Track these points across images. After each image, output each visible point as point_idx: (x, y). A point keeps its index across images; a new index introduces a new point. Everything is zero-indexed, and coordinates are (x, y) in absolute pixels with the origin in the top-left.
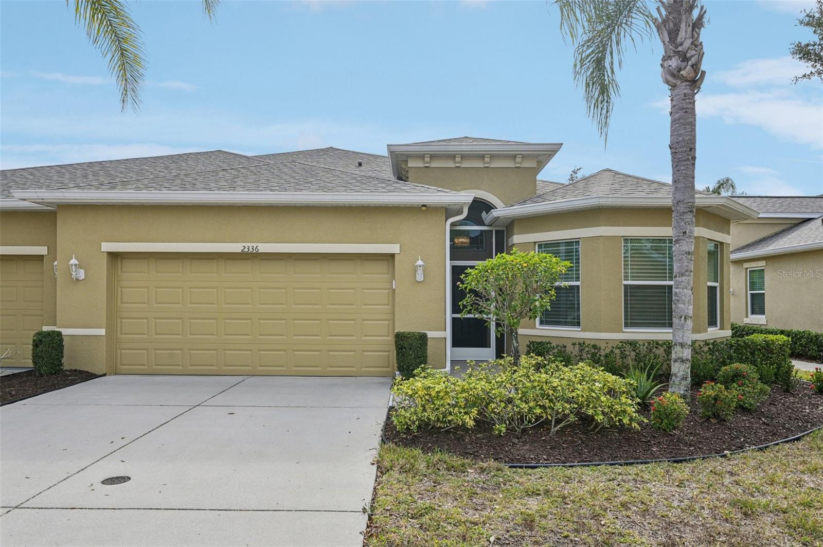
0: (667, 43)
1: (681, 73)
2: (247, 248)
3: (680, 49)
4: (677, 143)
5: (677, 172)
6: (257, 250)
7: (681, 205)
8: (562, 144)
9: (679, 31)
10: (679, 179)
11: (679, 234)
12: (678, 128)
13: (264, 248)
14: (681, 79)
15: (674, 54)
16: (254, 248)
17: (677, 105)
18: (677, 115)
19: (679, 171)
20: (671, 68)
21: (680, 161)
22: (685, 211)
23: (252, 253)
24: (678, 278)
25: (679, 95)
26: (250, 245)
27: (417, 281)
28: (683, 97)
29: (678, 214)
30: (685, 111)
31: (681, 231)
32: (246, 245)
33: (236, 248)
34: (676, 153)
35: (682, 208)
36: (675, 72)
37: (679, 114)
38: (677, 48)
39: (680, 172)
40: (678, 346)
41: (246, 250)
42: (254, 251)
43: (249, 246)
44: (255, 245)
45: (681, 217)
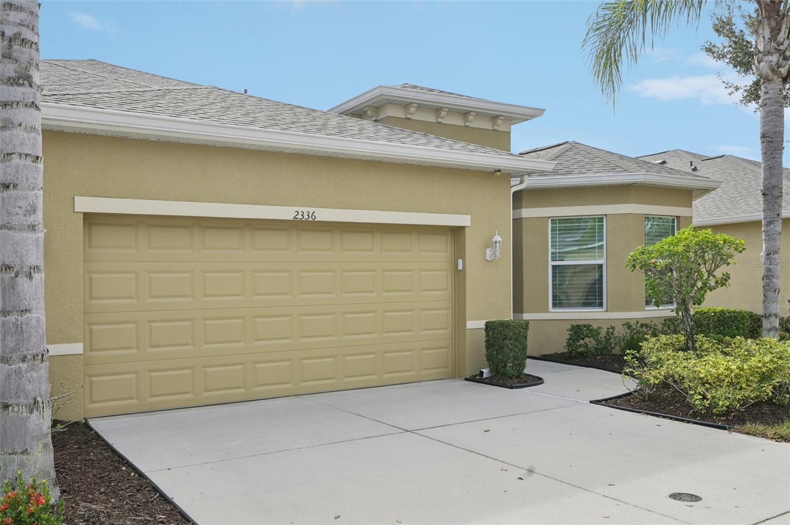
0: (766, 39)
1: (780, 69)
2: (300, 214)
3: (781, 48)
4: (774, 133)
5: (772, 160)
6: (313, 218)
7: (776, 190)
8: (544, 110)
9: (780, 31)
10: (774, 166)
11: (773, 216)
12: (774, 119)
13: (324, 215)
14: (778, 75)
15: (775, 51)
16: (310, 215)
17: (773, 98)
18: (773, 108)
19: (774, 158)
20: (772, 63)
21: (775, 150)
22: (779, 195)
23: (307, 222)
24: (772, 256)
25: (776, 89)
26: (305, 209)
27: (487, 260)
28: (779, 92)
29: (773, 197)
30: (780, 104)
31: (776, 213)
32: (300, 209)
33: (286, 213)
34: (772, 142)
35: (777, 193)
36: (776, 68)
37: (776, 107)
38: (779, 46)
39: (775, 160)
40: (773, 317)
41: (300, 217)
42: (310, 219)
43: (304, 211)
44: (311, 210)
45: (776, 201)
